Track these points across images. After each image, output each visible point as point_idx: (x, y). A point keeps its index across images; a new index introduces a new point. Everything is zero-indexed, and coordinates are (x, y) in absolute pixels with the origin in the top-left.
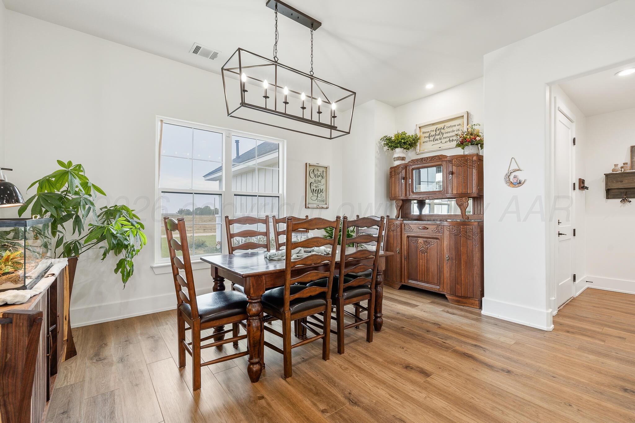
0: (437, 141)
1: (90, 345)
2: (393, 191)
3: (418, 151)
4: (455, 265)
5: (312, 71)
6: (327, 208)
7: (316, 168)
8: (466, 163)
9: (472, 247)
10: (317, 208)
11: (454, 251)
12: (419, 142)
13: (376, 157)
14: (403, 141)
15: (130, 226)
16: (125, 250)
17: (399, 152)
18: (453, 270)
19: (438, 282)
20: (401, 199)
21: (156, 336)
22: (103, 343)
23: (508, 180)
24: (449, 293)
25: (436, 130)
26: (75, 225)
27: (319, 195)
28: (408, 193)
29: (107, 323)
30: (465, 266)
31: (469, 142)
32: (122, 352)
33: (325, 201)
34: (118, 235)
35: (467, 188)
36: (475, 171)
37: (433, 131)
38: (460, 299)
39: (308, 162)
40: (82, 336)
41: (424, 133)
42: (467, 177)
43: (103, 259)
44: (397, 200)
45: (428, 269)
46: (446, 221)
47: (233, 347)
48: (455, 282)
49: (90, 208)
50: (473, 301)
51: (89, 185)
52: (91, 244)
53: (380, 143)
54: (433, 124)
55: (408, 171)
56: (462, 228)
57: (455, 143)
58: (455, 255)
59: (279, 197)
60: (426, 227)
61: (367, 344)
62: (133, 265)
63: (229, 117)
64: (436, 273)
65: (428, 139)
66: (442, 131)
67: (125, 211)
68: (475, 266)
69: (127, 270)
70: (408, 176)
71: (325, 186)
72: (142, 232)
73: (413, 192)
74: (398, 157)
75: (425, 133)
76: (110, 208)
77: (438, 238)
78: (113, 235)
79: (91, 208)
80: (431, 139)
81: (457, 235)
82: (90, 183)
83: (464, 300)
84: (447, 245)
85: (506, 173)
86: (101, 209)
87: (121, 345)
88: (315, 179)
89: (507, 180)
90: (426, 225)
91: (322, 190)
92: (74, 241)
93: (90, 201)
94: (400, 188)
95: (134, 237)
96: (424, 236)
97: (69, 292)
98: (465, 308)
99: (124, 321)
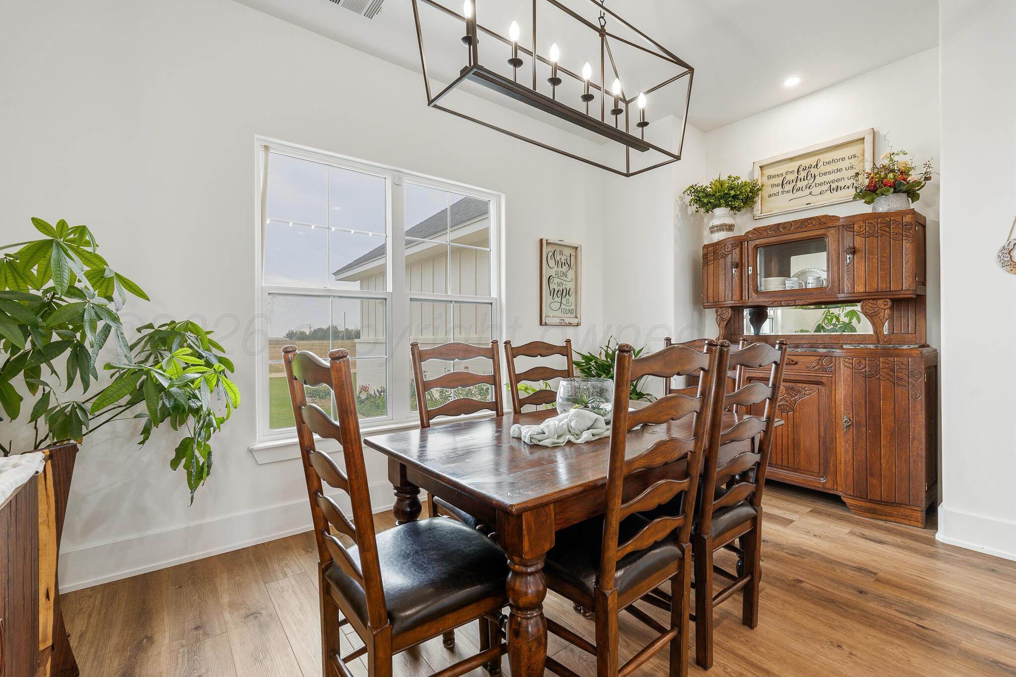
0: (800, 192)
1: (114, 640)
2: (710, 292)
3: (757, 213)
4: (865, 437)
5: (602, 17)
6: (578, 325)
7: (558, 249)
8: (887, 229)
9: (907, 402)
10: (561, 325)
11: (864, 408)
12: (760, 196)
13: (675, 226)
14: (732, 193)
15: (202, 367)
16: (195, 418)
17: (721, 215)
18: (861, 447)
19: (822, 471)
20: (729, 305)
21: (263, 612)
22: (143, 635)
23: (1009, 259)
24: (852, 494)
25: (798, 171)
26: (73, 368)
27: (564, 301)
28: (747, 294)
29: (158, 573)
30: (890, 439)
31: (890, 186)
32: (186, 662)
33: (575, 313)
34: (174, 390)
35: (888, 279)
36: (907, 246)
37: (792, 172)
38: (877, 507)
39: (545, 237)
40: (100, 611)
41: (770, 177)
42: (888, 259)
43: (143, 442)
44: (721, 307)
45: (796, 445)
46: (841, 348)
47: (442, 645)
48: (865, 473)
49: (107, 329)
50: (908, 512)
51: (107, 274)
52: (118, 407)
53: (681, 198)
54: (791, 159)
55: (745, 251)
56: (883, 363)
57: (852, 192)
58: (864, 418)
59: (491, 304)
60: (792, 361)
61: (746, 631)
62: (211, 452)
63: (431, 109)
64: (816, 451)
65: (780, 189)
66: (813, 171)
67: (193, 335)
68: (914, 439)
69: (197, 461)
70: (745, 261)
71: (573, 283)
72: (228, 381)
73: (756, 291)
74: (721, 225)
75: (774, 177)
76: (160, 327)
77: (823, 383)
78: (161, 388)
79: (111, 327)
80: (786, 189)
81: (871, 376)
82: (111, 270)
83: (887, 509)
84: (845, 397)
85: (1003, 245)
86: (139, 330)
87: (184, 642)
88: (558, 270)
89: (1006, 259)
90: (792, 357)
91: (569, 291)
92: (70, 405)
93: (109, 313)
94: (727, 284)
95: (212, 392)
96: (788, 378)
97: (55, 531)
98: (889, 525)
99: (193, 566)
